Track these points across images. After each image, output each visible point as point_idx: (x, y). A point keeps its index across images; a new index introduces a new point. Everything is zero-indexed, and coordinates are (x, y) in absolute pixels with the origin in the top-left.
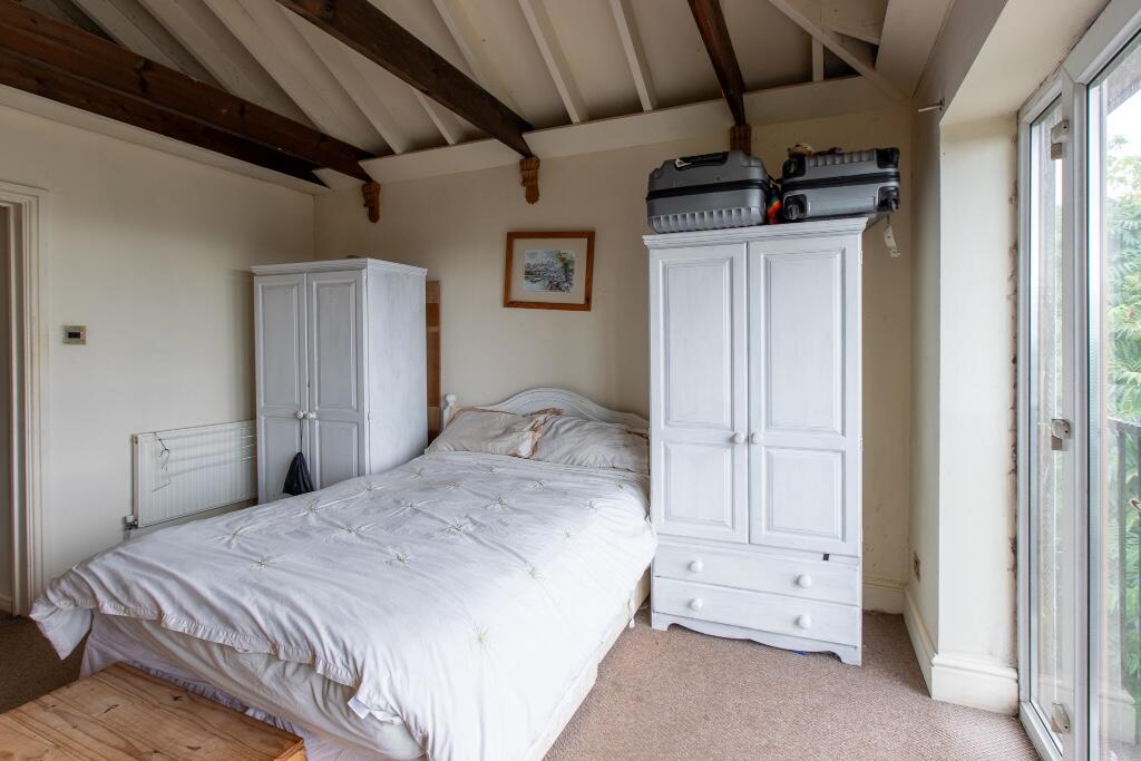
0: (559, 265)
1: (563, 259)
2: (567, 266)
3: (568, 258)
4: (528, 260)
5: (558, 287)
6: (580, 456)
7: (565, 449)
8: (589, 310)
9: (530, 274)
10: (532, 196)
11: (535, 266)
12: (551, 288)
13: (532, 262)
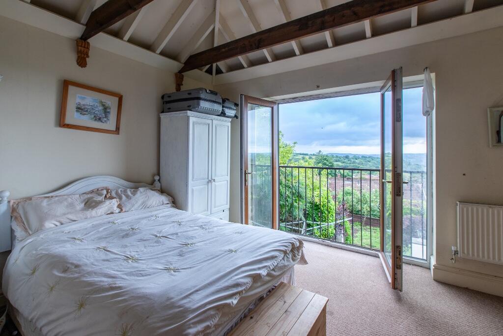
0: (101, 108)
1: (103, 105)
2: (106, 110)
3: (107, 105)
4: (78, 100)
5: (100, 119)
6: (149, 203)
7: (140, 202)
8: (118, 134)
9: (80, 109)
10: (82, 61)
11: (84, 105)
12: (96, 120)
13: (82, 103)
